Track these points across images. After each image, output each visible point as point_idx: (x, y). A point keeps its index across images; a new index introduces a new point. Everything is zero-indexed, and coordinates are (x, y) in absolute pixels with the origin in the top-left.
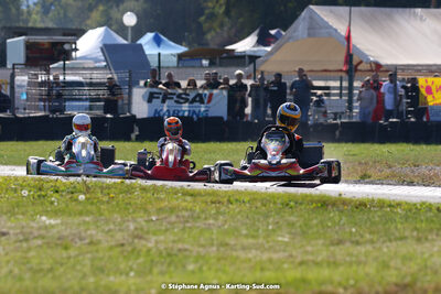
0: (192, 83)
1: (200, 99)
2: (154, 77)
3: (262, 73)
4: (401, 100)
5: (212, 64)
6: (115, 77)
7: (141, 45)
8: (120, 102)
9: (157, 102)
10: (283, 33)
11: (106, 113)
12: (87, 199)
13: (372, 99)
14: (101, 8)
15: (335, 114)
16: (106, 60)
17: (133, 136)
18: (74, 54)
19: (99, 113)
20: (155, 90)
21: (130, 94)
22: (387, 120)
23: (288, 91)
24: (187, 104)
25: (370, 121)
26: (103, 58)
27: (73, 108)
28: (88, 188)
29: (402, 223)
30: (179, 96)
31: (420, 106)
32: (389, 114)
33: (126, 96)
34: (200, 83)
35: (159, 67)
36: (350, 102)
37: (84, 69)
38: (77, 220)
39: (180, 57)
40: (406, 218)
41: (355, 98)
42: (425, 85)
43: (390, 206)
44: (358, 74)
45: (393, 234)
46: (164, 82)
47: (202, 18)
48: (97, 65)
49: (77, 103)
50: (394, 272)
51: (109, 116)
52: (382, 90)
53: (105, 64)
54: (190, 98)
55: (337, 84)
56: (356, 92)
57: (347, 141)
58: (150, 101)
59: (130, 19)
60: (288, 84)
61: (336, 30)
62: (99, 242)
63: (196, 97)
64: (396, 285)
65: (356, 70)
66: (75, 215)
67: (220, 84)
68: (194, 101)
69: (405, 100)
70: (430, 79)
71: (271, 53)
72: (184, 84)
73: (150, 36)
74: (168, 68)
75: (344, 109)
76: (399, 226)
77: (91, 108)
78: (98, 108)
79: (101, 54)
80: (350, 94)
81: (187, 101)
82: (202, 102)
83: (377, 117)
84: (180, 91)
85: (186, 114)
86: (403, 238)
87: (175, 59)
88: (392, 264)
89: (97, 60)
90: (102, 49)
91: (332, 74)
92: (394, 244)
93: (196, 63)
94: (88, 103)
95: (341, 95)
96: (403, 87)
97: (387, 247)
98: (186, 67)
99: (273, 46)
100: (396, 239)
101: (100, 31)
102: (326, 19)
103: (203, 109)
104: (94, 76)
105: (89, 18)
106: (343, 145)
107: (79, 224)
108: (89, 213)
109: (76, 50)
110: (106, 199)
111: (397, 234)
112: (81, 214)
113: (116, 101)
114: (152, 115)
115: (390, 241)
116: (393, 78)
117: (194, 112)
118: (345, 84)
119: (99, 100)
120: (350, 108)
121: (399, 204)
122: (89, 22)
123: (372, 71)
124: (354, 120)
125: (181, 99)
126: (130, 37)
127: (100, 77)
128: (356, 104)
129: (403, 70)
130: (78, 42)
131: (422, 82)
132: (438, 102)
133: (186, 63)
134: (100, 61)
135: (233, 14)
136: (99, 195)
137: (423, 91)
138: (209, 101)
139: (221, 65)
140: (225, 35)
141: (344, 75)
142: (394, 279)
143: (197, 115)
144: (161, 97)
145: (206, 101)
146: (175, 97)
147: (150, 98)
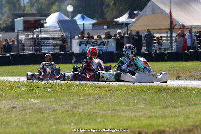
0: (99, 37)
1: (103, 44)
2: (82, 35)
3: (131, 31)
4: (195, 41)
5: (108, 27)
6: (64, 35)
7: (75, 20)
8: (67, 46)
9: (83, 46)
10: (140, 12)
11: (60, 51)
12: (52, 91)
13: (181, 41)
14: (57, 3)
15: (165, 49)
16: (60, 27)
17: (73, 61)
18: (45, 25)
19: (57, 51)
20: (82, 40)
21: (71, 42)
22: (188, 51)
23: (143, 39)
24: (97, 46)
25: (181, 51)
26: (58, 26)
27: (45, 49)
28: (52, 86)
29: (195, 98)
30: (94, 43)
32: (190, 48)
33: (69, 43)
34: (103, 36)
35: (84, 29)
36: (171, 43)
37: (50, 31)
38: (47, 100)
39: (94, 25)
40: (197, 95)
41: (174, 41)
43: (190, 90)
44: (174, 30)
45: (191, 103)
46: (86, 36)
47: (104, 7)
48: (56, 29)
49: (47, 47)
50: (192, 120)
51: (62, 52)
52: (186, 37)
53: (59, 29)
54: (99, 43)
55: (165, 35)
56: (174, 38)
57: (171, 61)
58: (80, 45)
59: (70, 8)
60: (143, 36)
61: (164, 11)
62: (57, 110)
63: (101, 43)
64: (193, 126)
65: (174, 28)
66: (46, 98)
67: (112, 36)
68: (100, 45)
69: (196, 41)
71: (134, 22)
72: (96, 37)
73: (79, 15)
74: (88, 30)
75: (169, 46)
76: (194, 99)
77: (53, 49)
78: (57, 49)
79: (57, 24)
80: (172, 39)
81: (97, 45)
82: (104, 45)
83: (184, 49)
84: (94, 40)
86: (196, 105)
87: (91, 26)
88: (191, 116)
89: (55, 27)
90: (58, 22)
91: (163, 30)
92: (192, 107)
93: (101, 27)
94: (52, 47)
95: (167, 40)
96: (196, 35)
97: (189, 109)
98: (96, 29)
99: (135, 18)
100: (193, 105)
101: (57, 14)
102: (159, 5)
103: (104, 48)
104: (54, 34)
105: (51, 8)
106: (169, 63)
107: (48, 102)
108: (53, 97)
109: (46, 23)
110: (60, 90)
111: (193, 103)
112: (49, 97)
113: (65, 46)
114: (81, 51)
115: (190, 106)
116: (191, 31)
117: (100, 50)
118: (169, 35)
119: (57, 45)
120: (172, 46)
121: (194, 89)
122: (52, 10)
123: (181, 28)
124: (174, 51)
125: (94, 44)
126: (70, 16)
127: (58, 35)
128: (174, 44)
129: (195, 28)
130: (47, 19)
133: (96, 27)
134: (57, 28)
135: (117, 4)
136: (57, 88)
138: (107, 44)
139: (112, 28)
140: (114, 14)
141: (168, 30)
142: (192, 123)
143: (102, 51)
144: (85, 43)
145: (106, 44)
146: (92, 43)
147: (80, 44)
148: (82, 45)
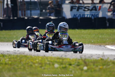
24: (89, 11)
54: (90, 8)
68: (92, 10)
81: (89, 9)
85: (88, 16)
114: (73, 17)
117: (92, 15)
125: (86, 9)
143: (94, 16)
144: (77, 8)
145: (98, 9)
146: (83, 8)
147: (72, 9)
148: (74, 10)
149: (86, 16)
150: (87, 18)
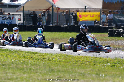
31: (78, 21)
42: (79, 15)
54: (7, 18)
63: (8, 18)
68: (8, 19)
70: (81, 13)
81: (5, 19)
131: (78, 14)
132: (83, 20)
137: (78, 16)
138: (13, 19)
143: (9, 23)
149: (4, 23)
150: (4, 24)
